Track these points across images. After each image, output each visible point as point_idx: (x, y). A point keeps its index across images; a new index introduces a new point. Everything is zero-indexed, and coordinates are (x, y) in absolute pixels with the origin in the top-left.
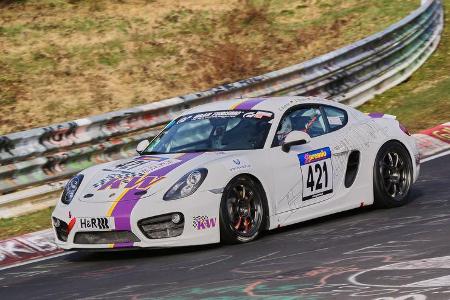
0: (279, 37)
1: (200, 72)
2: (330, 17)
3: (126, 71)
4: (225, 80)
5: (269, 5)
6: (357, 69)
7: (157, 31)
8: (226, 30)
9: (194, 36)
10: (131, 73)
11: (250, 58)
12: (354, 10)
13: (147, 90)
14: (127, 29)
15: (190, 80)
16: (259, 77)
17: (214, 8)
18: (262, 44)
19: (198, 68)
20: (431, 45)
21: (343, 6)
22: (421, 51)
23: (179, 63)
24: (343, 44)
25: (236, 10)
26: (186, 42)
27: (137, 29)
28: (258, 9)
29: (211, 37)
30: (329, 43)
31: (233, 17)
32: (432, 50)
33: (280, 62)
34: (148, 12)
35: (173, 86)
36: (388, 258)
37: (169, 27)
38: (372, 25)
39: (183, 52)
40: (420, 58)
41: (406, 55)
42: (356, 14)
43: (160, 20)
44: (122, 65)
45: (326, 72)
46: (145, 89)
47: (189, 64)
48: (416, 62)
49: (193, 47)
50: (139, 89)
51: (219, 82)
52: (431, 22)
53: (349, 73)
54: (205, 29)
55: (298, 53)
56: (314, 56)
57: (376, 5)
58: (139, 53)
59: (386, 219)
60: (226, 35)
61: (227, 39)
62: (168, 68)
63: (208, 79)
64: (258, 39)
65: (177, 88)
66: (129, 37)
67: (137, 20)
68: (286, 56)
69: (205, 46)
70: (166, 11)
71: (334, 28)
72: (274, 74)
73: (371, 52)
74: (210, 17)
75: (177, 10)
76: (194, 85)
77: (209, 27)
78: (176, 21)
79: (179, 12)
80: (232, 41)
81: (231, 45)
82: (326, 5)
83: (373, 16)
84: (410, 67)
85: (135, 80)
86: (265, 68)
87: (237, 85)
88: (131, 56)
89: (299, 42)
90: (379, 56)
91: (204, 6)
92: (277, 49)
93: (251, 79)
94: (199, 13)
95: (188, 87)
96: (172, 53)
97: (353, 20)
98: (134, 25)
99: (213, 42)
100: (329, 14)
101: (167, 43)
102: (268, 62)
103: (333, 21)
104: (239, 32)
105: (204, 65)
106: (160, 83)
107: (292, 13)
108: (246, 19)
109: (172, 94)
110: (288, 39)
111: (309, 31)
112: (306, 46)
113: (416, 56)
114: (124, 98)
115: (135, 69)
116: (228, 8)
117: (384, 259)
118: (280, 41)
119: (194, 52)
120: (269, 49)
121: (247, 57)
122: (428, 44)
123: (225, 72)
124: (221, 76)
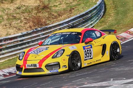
0: (53, 14)
1: (28, 25)
2: (69, 7)
3: (4, 25)
4: (36, 27)
5: (49, 4)
6: (77, 24)
7: (14, 12)
8: (36, 12)
9: (26, 14)
10: (6, 26)
11: (44, 20)
12: (76, 5)
13: (11, 31)
14: (4, 11)
15: (24, 28)
16: (47, 26)
17: (32, 5)
18: (47, 16)
19: (27, 24)
20: (100, 16)
21: (73, 4)
22: (97, 18)
23: (21, 22)
24: (73, 16)
25: (39, 5)
26: (23, 16)
27: (8, 12)
28: (46, 5)
29: (32, 14)
30: (69, 15)
31: (38, 7)
32: (101, 17)
33: (53, 22)
34: (11, 6)
35: (19, 29)
36: (86, 83)
37: (18, 11)
38: (82, 10)
39: (22, 19)
40: (97, 20)
41: (93, 19)
42: (77, 6)
43: (15, 8)
44: (3, 23)
45: (68, 24)
46: (10, 31)
47: (24, 23)
48: (96, 21)
49: (26, 17)
50: (8, 31)
51: (34, 28)
52: (100, 9)
53: (75, 25)
54: (29, 11)
55: (59, 19)
56: (64, 20)
57: (83, 3)
58: (8, 19)
59: (86, 71)
60: (36, 13)
61: (36, 14)
62: (18, 24)
63: (31, 27)
64: (46, 14)
65: (21, 30)
66: (5, 14)
67: (8, 9)
68: (55, 20)
69: (29, 17)
70: (17, 6)
71: (70, 11)
72: (51, 26)
73: (82, 18)
74: (31, 8)
75: (21, 5)
76: (26, 29)
77: (31, 11)
78: (20, 9)
79: (21, 6)
80: (38, 15)
81: (38, 16)
82: (68, 4)
83: (82, 7)
84: (94, 23)
85: (7, 28)
86: (49, 23)
87: (39, 29)
88: (5, 20)
89: (59, 15)
90: (84, 19)
91: (29, 4)
92: (52, 17)
93: (44, 27)
94: (28, 6)
95: (24, 30)
96: (19, 19)
97: (76, 8)
98: (7, 10)
99: (32, 15)
100: (69, 6)
101: (17, 16)
102: (49, 22)
103: (70, 8)
104: (40, 12)
105: (29, 23)
106: (15, 29)
107: (57, 6)
108: (42, 8)
109: (19, 32)
110: (56, 14)
111: (62, 12)
112: (61, 17)
113: (96, 19)
114: (4, 34)
115: (7, 24)
116: (36, 5)
117: (85, 83)
118: (53, 15)
119: (26, 18)
120: (50, 17)
121: (43, 20)
122: (99, 16)
123: (36, 25)
124: (34, 26)
